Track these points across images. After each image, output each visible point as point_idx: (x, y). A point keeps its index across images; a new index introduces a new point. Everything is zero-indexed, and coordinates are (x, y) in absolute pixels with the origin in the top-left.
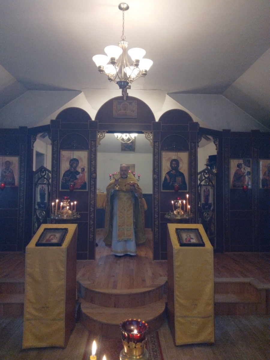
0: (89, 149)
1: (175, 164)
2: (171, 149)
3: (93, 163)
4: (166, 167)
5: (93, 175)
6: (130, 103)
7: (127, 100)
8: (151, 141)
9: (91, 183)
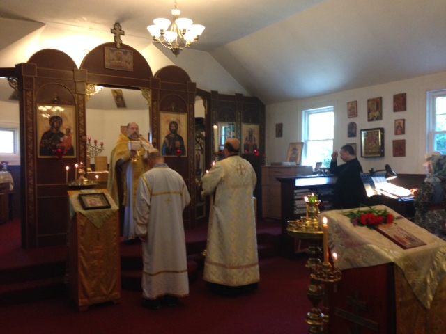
0: (75, 105)
1: (174, 126)
2: (169, 110)
3: (82, 122)
4: (165, 129)
5: (83, 137)
6: (125, 53)
7: (121, 48)
8: (150, 100)
9: (79, 147)
